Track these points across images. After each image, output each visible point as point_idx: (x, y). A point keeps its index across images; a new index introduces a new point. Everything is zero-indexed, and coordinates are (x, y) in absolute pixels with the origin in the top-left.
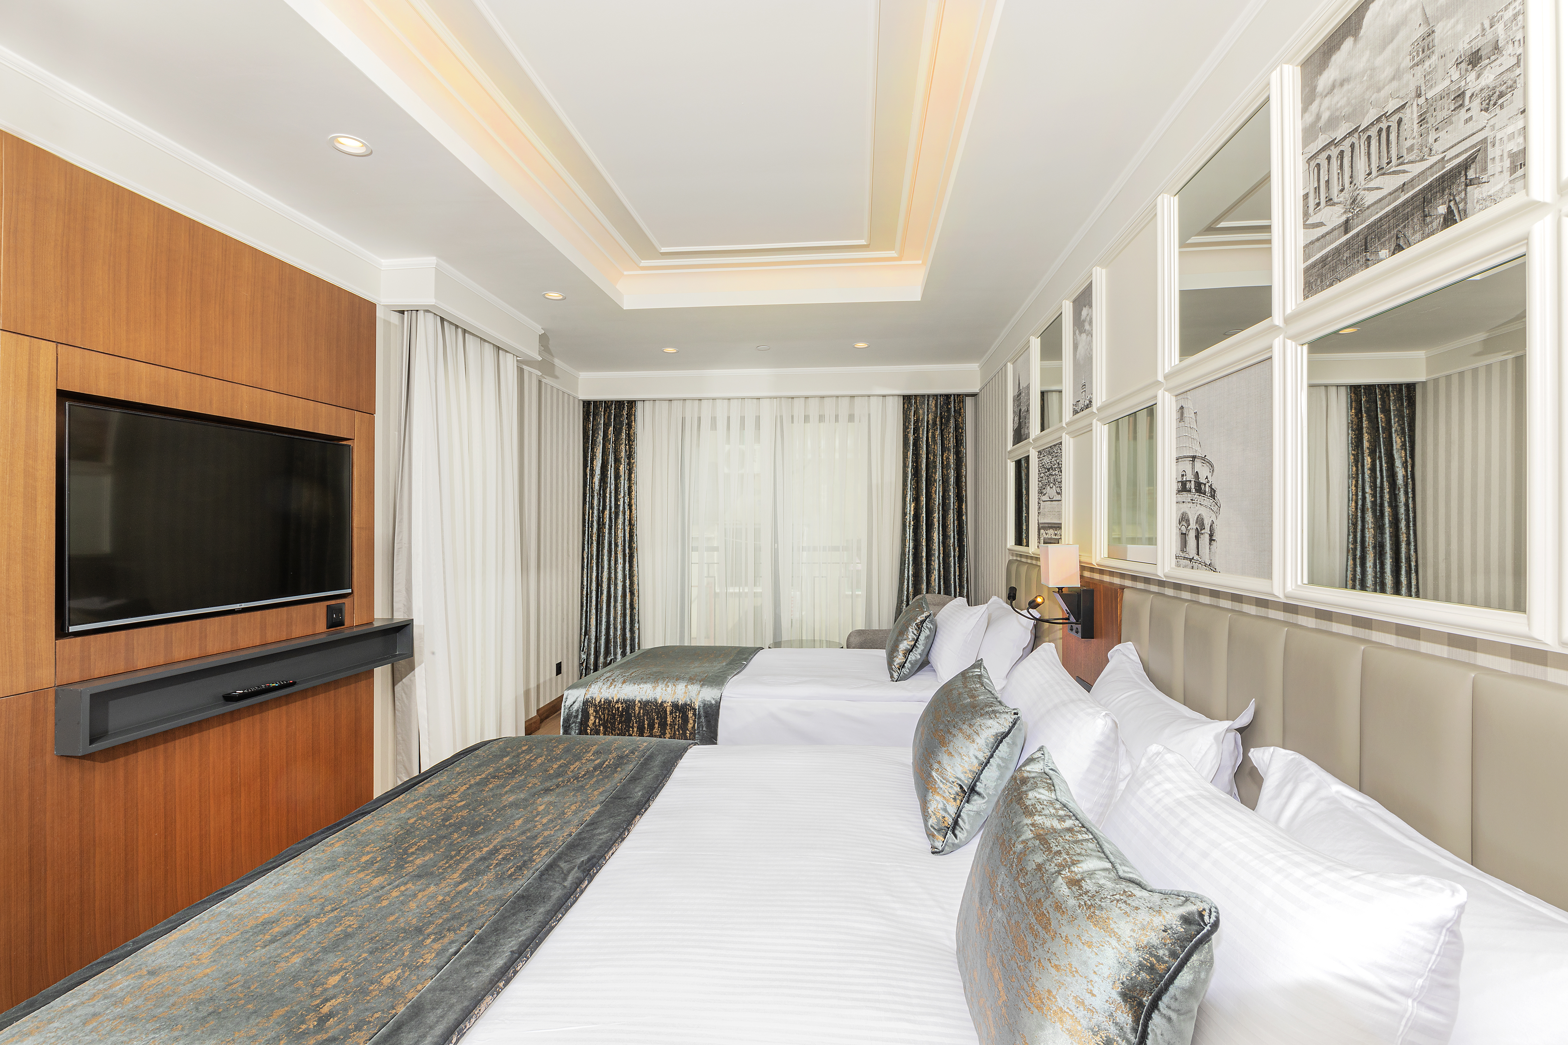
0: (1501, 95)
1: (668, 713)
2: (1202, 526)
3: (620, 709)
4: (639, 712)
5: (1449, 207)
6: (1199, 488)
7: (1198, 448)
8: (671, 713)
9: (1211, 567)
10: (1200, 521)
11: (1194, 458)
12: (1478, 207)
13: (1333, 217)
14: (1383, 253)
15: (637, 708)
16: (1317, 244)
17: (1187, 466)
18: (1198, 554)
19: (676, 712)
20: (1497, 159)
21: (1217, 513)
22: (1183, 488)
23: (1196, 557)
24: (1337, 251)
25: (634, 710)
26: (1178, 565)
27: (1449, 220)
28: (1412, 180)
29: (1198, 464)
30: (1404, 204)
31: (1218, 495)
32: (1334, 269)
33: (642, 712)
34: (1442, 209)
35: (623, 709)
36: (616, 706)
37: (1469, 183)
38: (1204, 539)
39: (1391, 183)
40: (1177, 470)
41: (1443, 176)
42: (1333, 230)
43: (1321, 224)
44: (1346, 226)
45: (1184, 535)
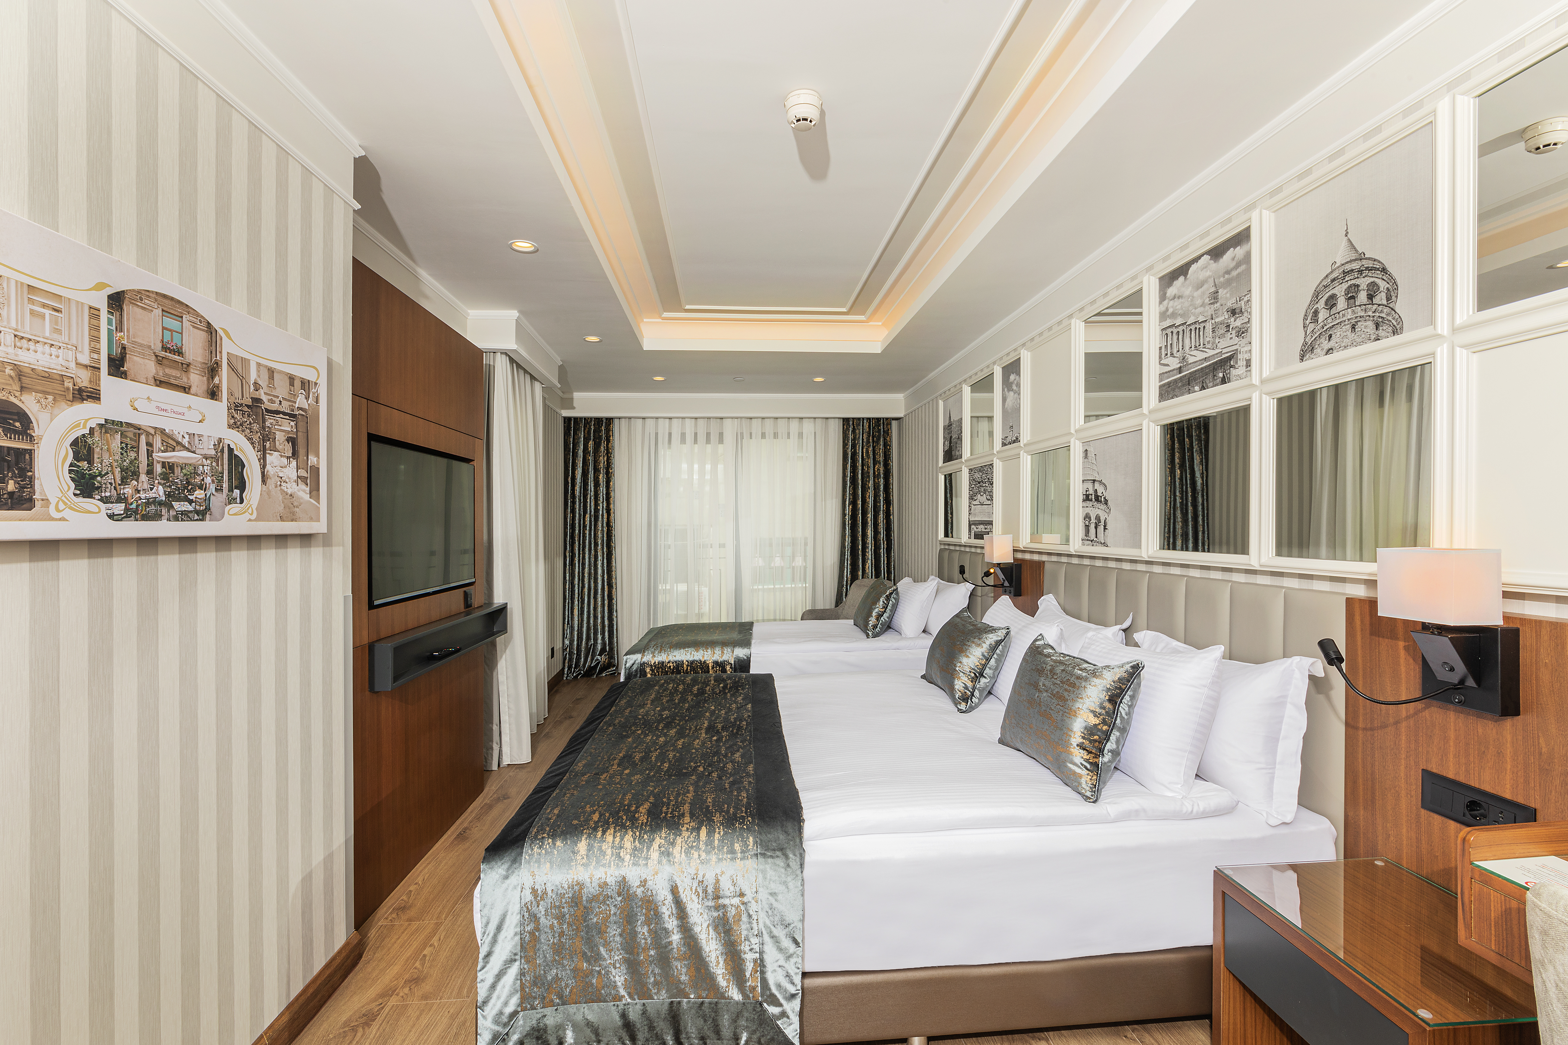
0: (1243, 333)
1: (710, 668)
2: (1099, 521)
3: (672, 667)
4: (687, 669)
5: (1224, 375)
6: (1097, 499)
7: (1097, 476)
8: (713, 668)
9: (1105, 544)
10: (1098, 518)
11: (1094, 481)
12: (1234, 378)
13: (1174, 363)
14: (1197, 388)
15: (685, 666)
16: (1166, 375)
17: (1090, 486)
18: (1096, 537)
19: (716, 667)
20: (1241, 360)
21: (1109, 513)
22: (1087, 498)
23: (1095, 539)
24: (1175, 381)
25: (683, 667)
26: (1083, 544)
27: (1224, 381)
28: (1209, 357)
29: (1097, 485)
30: (1206, 367)
31: (1109, 503)
32: (1174, 390)
33: (689, 668)
34: (1221, 375)
35: (674, 667)
36: (668, 665)
37: (1231, 367)
38: (1101, 528)
39: (1201, 356)
40: (1083, 488)
41: (1221, 360)
42: (1174, 370)
43: (1168, 365)
44: (1180, 370)
45: (1087, 527)
